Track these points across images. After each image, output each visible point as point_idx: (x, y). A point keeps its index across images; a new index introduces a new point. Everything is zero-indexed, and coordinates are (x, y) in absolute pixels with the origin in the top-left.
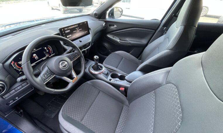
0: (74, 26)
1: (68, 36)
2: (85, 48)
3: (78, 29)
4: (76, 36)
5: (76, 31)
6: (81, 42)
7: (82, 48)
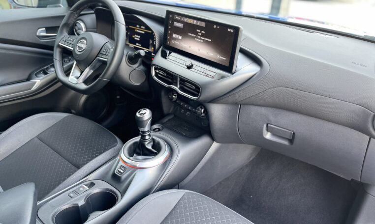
0: (195, 22)
1: (174, 36)
2: (181, 89)
3: (201, 34)
4: (190, 47)
5: (195, 36)
6: (189, 67)
7: (175, 81)
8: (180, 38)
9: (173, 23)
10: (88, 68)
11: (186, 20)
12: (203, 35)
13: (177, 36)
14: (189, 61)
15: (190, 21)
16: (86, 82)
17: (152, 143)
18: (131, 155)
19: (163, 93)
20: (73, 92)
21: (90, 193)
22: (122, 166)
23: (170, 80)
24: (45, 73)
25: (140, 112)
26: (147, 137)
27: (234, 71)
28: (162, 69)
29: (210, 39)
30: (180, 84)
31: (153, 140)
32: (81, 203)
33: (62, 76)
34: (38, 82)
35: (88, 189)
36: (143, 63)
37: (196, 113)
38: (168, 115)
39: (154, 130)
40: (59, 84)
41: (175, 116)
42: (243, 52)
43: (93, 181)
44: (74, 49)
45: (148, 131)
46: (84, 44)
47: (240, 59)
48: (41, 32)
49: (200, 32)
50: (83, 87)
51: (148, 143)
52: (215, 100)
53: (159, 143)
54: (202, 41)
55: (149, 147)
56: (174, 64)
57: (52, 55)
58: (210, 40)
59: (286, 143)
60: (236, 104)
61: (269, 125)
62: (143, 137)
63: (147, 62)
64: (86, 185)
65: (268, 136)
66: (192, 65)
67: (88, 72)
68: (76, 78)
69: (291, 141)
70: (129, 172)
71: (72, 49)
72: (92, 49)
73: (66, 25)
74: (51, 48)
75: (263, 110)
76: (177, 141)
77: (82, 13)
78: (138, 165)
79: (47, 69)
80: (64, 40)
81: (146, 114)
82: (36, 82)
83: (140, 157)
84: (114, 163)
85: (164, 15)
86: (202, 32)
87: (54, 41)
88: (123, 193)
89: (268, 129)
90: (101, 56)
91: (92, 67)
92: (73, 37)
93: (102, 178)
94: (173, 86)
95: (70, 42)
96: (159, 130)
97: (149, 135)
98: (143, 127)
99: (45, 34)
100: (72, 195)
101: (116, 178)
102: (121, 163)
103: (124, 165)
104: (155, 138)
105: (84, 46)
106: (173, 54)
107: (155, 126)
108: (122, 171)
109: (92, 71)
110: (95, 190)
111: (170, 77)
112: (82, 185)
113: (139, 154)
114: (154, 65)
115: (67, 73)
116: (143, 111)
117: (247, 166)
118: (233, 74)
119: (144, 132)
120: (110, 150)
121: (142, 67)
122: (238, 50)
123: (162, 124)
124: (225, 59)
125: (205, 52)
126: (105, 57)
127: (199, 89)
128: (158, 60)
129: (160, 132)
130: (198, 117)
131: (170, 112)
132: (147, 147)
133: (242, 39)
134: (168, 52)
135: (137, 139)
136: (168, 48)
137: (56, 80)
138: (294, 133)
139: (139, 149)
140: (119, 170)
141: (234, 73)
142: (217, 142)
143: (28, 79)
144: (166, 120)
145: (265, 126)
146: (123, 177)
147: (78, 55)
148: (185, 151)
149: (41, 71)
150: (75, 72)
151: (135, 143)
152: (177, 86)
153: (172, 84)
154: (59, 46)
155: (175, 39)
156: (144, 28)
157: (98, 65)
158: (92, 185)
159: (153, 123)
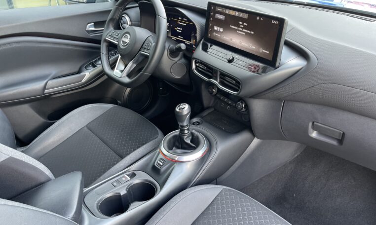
0: (237, 14)
1: (216, 28)
2: (222, 83)
3: (243, 26)
4: (231, 40)
5: (237, 28)
6: (230, 61)
7: (215, 75)
8: (222, 30)
9: (214, 15)
10: (131, 61)
11: (227, 11)
12: (245, 28)
13: (219, 28)
14: (230, 55)
15: (232, 13)
16: (129, 75)
17: (191, 137)
18: (170, 148)
19: (203, 87)
20: (117, 85)
21: (131, 183)
22: (161, 159)
23: (210, 74)
24: (94, 66)
25: (179, 106)
26: (186, 132)
27: (277, 65)
28: (202, 63)
29: (252, 31)
30: (220, 78)
31: (192, 134)
32: (123, 192)
33: (107, 70)
34: (88, 74)
35: (129, 179)
36: (185, 56)
37: (236, 108)
38: (208, 108)
39: (194, 124)
40: (105, 77)
41: (215, 110)
42: (288, 44)
43: (135, 172)
44: (119, 43)
45: (187, 126)
46: (128, 38)
47: (284, 52)
48: (90, 27)
49: (243, 25)
50: (127, 80)
51: (187, 138)
52: (257, 95)
53: (197, 138)
54: (244, 34)
55: (188, 141)
56: (215, 57)
57: (99, 49)
58: (253, 33)
59: (335, 143)
60: (279, 100)
61: (315, 123)
62: (182, 131)
63: (188, 55)
64: (128, 175)
65: (314, 134)
66: (233, 59)
67: (131, 65)
68: (120, 72)
69: (341, 141)
70: (168, 165)
71: (117, 43)
72: (135, 44)
73: (112, 20)
74: (99, 42)
75: (309, 107)
76: (216, 137)
77: (127, 6)
78: (177, 158)
79: (96, 61)
80: (110, 34)
81: (185, 109)
82: (86, 75)
83: (179, 151)
84: (154, 155)
85: (205, 7)
86: (245, 24)
87: (102, 35)
88: (162, 185)
89: (314, 128)
90: (143, 50)
91: (136, 60)
92: (118, 31)
93: (143, 169)
94: (213, 81)
95: (116, 36)
96: (199, 124)
97: (188, 129)
98: (182, 121)
99: (93, 29)
100: (115, 184)
101: (155, 171)
102: (161, 156)
103: (163, 157)
104: (194, 132)
105: (127, 41)
106: (214, 47)
107: (195, 120)
108: (161, 164)
109: (135, 65)
110: (136, 181)
111: (210, 70)
112: (125, 175)
113: (178, 148)
114: (195, 58)
115: (113, 66)
116: (182, 106)
117: (290, 162)
118: (276, 68)
119: (183, 127)
120: (151, 142)
121: (183, 60)
122: (282, 42)
123: (202, 117)
124: (268, 52)
125: (247, 45)
126: (147, 51)
127: (239, 83)
128: (199, 53)
129: (198, 126)
130: (239, 112)
131: (210, 105)
132: (186, 141)
133: (287, 31)
134: (209, 45)
135: (177, 132)
136: (209, 41)
137: (102, 73)
138: (344, 133)
139: (178, 142)
140: (159, 162)
141: (278, 67)
142: (258, 138)
143: (79, 72)
144: (205, 113)
145: (311, 124)
146: (163, 169)
147: (122, 49)
148: (224, 146)
149: (90, 64)
150: (120, 66)
151: (175, 137)
152: (217, 80)
153: (212, 78)
154: (106, 41)
155: (217, 32)
156: (186, 20)
157: (141, 59)
158: (133, 175)
159: (191, 117)
